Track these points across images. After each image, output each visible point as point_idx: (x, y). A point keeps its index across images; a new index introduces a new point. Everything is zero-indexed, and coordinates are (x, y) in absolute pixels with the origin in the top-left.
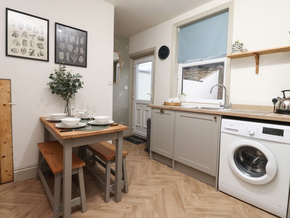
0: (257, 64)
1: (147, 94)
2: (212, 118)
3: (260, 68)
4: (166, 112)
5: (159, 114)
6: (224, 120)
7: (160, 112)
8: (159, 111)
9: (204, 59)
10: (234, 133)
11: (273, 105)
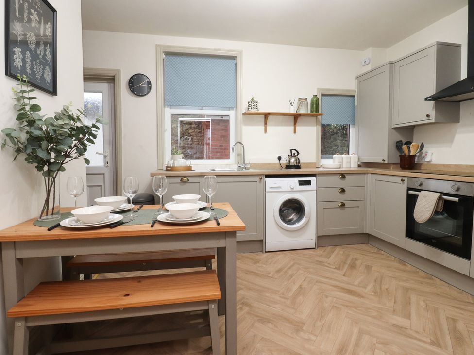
0: (266, 124)
1: (97, 153)
2: (257, 179)
3: (268, 128)
4: (191, 180)
5: (179, 184)
6: (267, 180)
7: (180, 182)
8: (178, 180)
9: (204, 108)
10: (277, 190)
11: (278, 162)
